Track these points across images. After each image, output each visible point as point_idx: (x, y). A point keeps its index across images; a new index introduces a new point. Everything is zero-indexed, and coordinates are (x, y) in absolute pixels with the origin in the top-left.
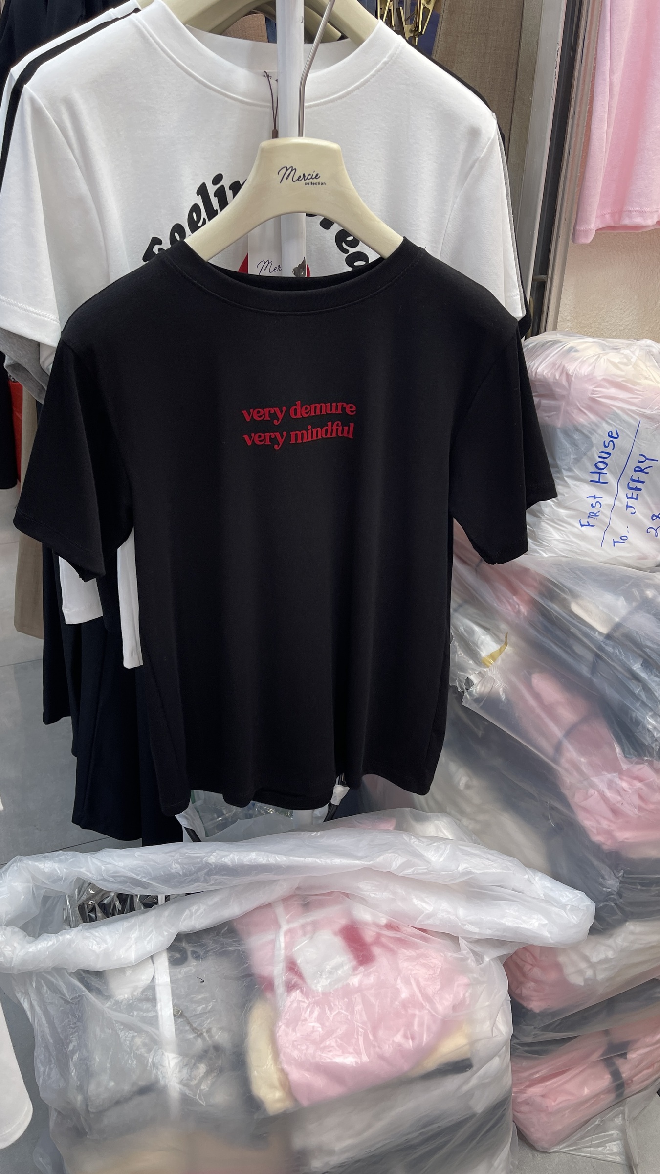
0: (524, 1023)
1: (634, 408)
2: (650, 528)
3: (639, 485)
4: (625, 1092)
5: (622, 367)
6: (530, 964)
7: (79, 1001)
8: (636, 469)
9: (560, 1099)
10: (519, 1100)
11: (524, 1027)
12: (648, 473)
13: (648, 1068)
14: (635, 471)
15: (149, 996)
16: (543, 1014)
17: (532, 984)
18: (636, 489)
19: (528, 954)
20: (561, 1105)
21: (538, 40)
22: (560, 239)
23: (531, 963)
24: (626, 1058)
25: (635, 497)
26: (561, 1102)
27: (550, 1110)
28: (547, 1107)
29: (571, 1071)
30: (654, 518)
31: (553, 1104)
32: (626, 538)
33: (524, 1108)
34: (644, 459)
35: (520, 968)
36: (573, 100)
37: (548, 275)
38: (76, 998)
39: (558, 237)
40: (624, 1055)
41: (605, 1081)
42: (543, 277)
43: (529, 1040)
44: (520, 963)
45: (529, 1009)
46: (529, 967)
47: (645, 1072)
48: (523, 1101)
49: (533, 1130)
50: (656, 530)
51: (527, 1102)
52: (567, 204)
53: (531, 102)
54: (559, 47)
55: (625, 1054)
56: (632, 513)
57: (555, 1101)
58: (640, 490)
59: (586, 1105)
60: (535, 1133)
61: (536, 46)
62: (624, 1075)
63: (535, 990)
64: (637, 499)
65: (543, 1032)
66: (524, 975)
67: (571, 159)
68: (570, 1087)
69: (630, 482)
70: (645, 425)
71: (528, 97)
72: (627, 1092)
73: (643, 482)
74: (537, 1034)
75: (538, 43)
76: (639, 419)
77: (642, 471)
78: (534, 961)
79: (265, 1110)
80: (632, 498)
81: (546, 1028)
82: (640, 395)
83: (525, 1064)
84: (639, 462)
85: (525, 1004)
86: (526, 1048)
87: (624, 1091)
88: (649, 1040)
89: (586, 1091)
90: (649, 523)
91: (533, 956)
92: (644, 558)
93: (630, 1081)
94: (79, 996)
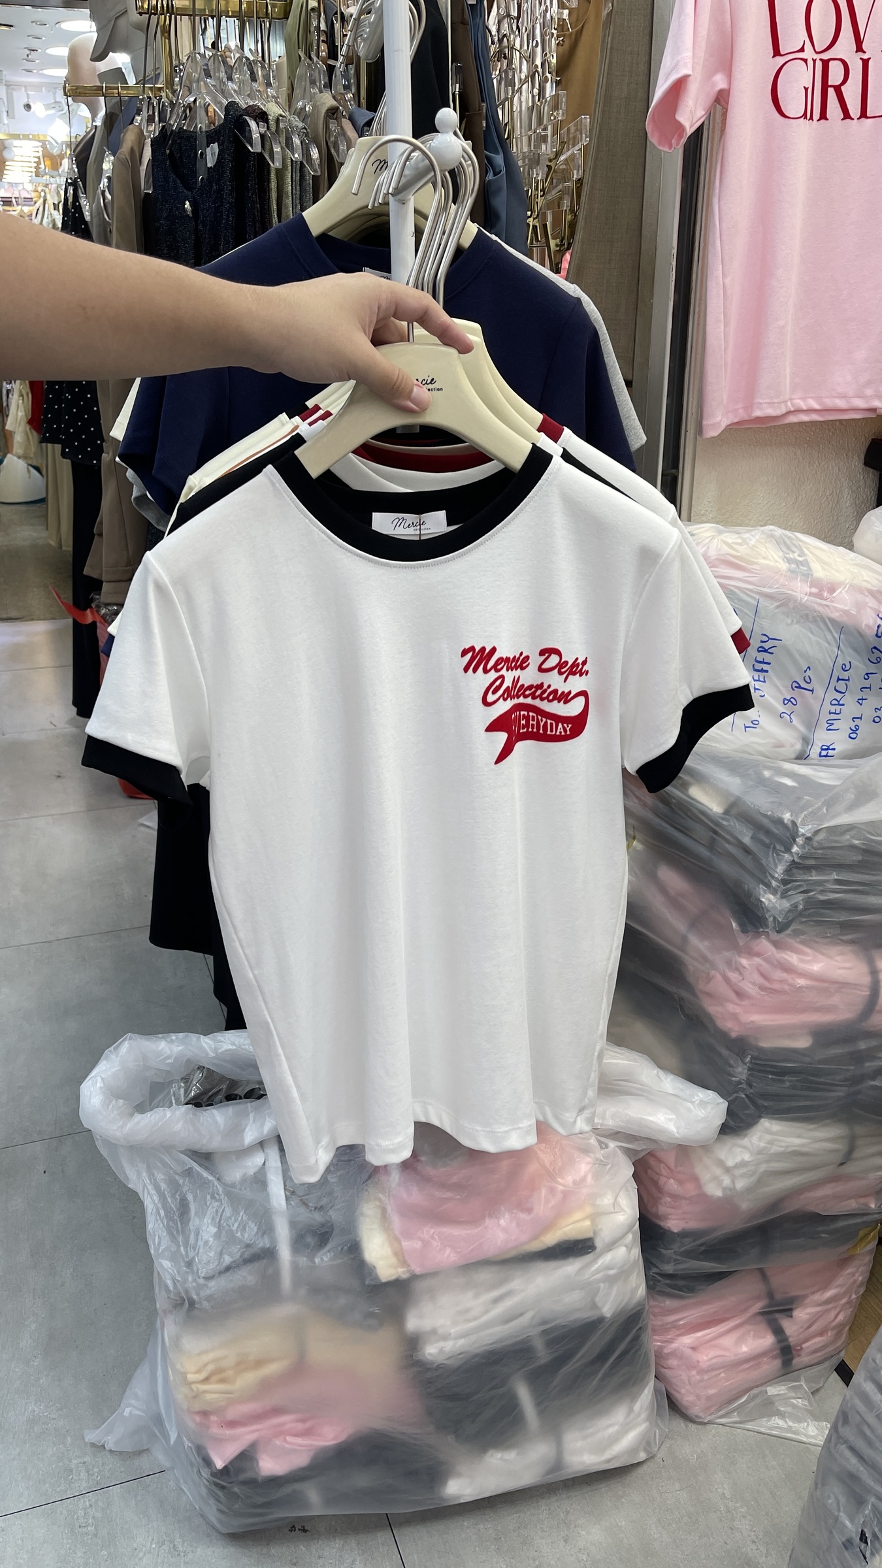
0: (662, 1246)
1: (751, 587)
2: (783, 713)
3: (765, 667)
4: (795, 1361)
5: (736, 546)
6: (665, 1176)
7: (189, 1173)
8: (760, 649)
9: (712, 1354)
10: (666, 1351)
11: (663, 1251)
12: (772, 653)
13: (821, 1333)
14: (759, 651)
15: (260, 1180)
16: (684, 1234)
17: (669, 1199)
18: (762, 671)
19: (662, 1165)
20: (714, 1361)
21: (656, 246)
22: (688, 433)
23: (666, 1174)
24: (791, 1317)
25: (762, 679)
26: (713, 1358)
27: (703, 1365)
28: (698, 1362)
29: (727, 1323)
30: (786, 702)
31: (705, 1358)
32: (757, 723)
33: (673, 1362)
34: (767, 639)
35: (656, 1183)
36: (692, 301)
37: (678, 469)
38: (187, 1170)
39: (686, 431)
40: (788, 1312)
41: (768, 1340)
42: (674, 471)
43: (669, 1268)
44: (655, 1177)
45: (666, 1228)
46: (665, 1179)
47: (817, 1339)
48: (669, 1353)
49: (683, 1391)
50: (790, 716)
51: (673, 1354)
52: (693, 399)
53: (652, 304)
54: (675, 251)
55: (791, 1310)
56: (761, 696)
57: (707, 1356)
58: (767, 671)
59: (746, 1366)
60: (686, 1397)
61: (654, 251)
62: (790, 1339)
63: (672, 1208)
64: (764, 682)
65: (685, 1259)
66: (660, 1190)
67: (693, 356)
68: (728, 1341)
69: (755, 663)
70: (764, 603)
71: (650, 301)
72: (796, 1362)
73: (769, 664)
74: (678, 1260)
75: (656, 249)
76: (757, 597)
77: (766, 651)
78: (669, 1172)
79: (377, 1277)
80: (759, 680)
81: (690, 1254)
82: (759, 574)
83: (669, 1303)
84: (762, 642)
85: (662, 1224)
86: (668, 1282)
87: (792, 1359)
88: (817, 1297)
89: (744, 1349)
90: (781, 708)
91: (669, 1168)
92: (780, 745)
93: (799, 1348)
94: (189, 1168)
